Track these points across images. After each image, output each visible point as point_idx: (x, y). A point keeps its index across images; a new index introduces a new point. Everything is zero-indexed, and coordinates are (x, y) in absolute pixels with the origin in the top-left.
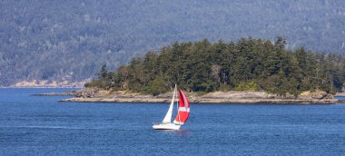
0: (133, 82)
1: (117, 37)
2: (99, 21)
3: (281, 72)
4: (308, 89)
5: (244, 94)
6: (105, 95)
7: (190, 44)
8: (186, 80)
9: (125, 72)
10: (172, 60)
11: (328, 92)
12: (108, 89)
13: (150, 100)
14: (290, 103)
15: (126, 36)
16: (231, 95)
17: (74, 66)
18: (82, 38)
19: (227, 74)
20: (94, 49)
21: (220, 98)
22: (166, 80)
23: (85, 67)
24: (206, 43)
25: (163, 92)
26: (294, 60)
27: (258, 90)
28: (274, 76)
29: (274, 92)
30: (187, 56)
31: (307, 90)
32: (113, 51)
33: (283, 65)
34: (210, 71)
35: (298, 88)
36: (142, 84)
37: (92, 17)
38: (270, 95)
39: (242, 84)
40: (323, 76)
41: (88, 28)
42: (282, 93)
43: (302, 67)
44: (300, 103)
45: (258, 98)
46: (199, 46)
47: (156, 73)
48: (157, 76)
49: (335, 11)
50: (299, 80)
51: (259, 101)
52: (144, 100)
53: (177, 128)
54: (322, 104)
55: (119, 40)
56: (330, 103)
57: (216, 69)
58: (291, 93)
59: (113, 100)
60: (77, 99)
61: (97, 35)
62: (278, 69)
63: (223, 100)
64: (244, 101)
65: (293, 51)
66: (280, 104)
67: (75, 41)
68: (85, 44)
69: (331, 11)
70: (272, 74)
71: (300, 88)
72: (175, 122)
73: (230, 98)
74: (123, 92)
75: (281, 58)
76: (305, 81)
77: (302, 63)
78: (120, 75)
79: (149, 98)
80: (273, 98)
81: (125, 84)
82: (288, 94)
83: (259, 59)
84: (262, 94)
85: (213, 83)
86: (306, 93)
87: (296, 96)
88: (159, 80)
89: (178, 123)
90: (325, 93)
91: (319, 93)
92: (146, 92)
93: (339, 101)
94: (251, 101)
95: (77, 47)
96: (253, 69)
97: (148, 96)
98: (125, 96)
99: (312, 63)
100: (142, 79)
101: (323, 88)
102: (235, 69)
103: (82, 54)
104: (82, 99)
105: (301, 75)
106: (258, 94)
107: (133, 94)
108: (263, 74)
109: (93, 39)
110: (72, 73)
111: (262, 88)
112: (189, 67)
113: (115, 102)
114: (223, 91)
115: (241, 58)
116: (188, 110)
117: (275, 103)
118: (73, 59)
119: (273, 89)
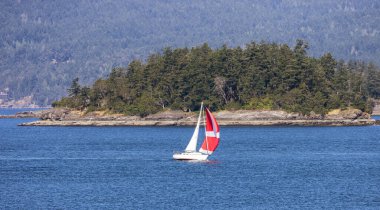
0: (114, 100)
1: (64, 43)
2: (40, 21)
3: (304, 85)
4: (337, 106)
5: (256, 114)
6: (77, 117)
7: (185, 51)
8: (182, 97)
9: (103, 87)
10: (163, 72)
11: (363, 110)
12: (82, 109)
13: (137, 123)
14: (315, 125)
15: (75, 41)
16: (241, 115)
17: (10, 79)
18: (18, 44)
19: (234, 88)
20: (34, 58)
21: (226, 119)
22: (157, 97)
23: (24, 80)
24: (205, 49)
25: (154, 113)
26: (320, 70)
27: (274, 109)
28: (295, 91)
29: (295, 111)
30: (183, 66)
31: (337, 108)
32: (58, 60)
33: (306, 77)
34: (212, 85)
35: (325, 105)
36: (126, 102)
37: (31, 17)
38: (290, 115)
39: (254, 101)
40: (357, 90)
41: (26, 32)
42: (306, 112)
43: (329, 79)
44: (328, 124)
45: (275, 118)
46: (197, 52)
47: (143, 88)
48: (144, 92)
49: (340, 7)
50: (326, 95)
51: (276, 122)
52: (129, 123)
53: (204, 158)
54: (356, 125)
55: (66, 47)
56: (366, 125)
57: (220, 82)
58: (317, 112)
59: (89, 123)
60: (42, 122)
61: (38, 40)
62: (299, 81)
63: (230, 122)
64: (257, 122)
65: (317, 58)
66: (303, 126)
67: (10, 48)
68: (22, 52)
69: (336, 6)
70: (292, 87)
71: (327, 106)
72: (201, 150)
73: (239, 119)
74: (101, 113)
75: (303, 68)
76: (334, 96)
77: (329, 73)
78: (97, 91)
79: (135, 121)
80: (295, 118)
81: (104, 103)
82: (313, 114)
83: (275, 69)
84: (280, 114)
85: (216, 100)
86: (336, 112)
87: (323, 115)
88: (148, 96)
89: (205, 152)
90: (358, 111)
91: (353, 112)
92: (132, 113)
93: (378, 122)
94: (266, 122)
95: (13, 56)
96: (267, 82)
97: (135, 117)
98: (105, 118)
99: (342, 73)
100: (126, 96)
101: (356, 105)
102: (245, 81)
103: (20, 65)
104: (48, 122)
105: (328, 89)
106: (275, 113)
107: (115, 116)
108: (280, 88)
109: (32, 45)
110: (7, 89)
111: (279, 106)
112: (185, 79)
113: (92, 126)
114: (230, 110)
115: (252, 68)
116: (218, 135)
117: (297, 125)
118: (8, 71)
119: (293, 107)
